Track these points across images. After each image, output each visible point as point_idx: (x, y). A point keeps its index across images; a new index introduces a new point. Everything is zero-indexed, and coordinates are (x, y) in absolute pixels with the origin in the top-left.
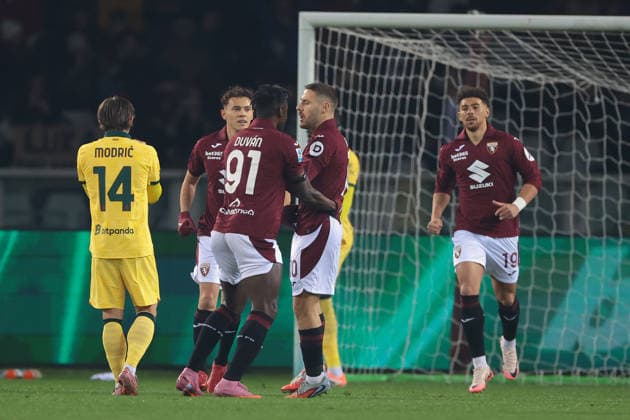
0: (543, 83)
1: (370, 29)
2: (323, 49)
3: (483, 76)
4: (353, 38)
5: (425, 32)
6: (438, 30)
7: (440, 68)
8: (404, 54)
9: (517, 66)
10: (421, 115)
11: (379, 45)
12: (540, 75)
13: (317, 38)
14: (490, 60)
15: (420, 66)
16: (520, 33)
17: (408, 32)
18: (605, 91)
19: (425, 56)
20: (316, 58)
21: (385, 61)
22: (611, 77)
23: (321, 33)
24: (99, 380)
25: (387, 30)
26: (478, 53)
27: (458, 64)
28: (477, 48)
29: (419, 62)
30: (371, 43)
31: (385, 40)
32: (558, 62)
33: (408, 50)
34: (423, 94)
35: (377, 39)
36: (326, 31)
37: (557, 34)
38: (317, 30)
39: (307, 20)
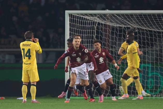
0: (123, 27)
1: (82, 14)
2: (71, 19)
3: (109, 25)
4: (78, 16)
5: (95, 15)
6: (98, 14)
7: (99, 24)
8: (90, 20)
9: (117, 23)
10: (94, 35)
11: (84, 18)
12: (123, 25)
13: (70, 17)
14: (111, 22)
15: (94, 23)
16: (118, 15)
17: (91, 15)
18: (138, 29)
19: (95, 21)
20: (69, 21)
21: (86, 22)
22: (140, 25)
23: (71, 15)
24: (19, 99)
25: (86, 15)
26: (108, 20)
27: (103, 23)
28: (108, 19)
29: (94, 22)
30: (82, 18)
31: (86, 17)
32: (127, 22)
33: (91, 19)
34: (95, 30)
35: (84, 17)
36: (72, 15)
37: (127, 15)
38: (70, 15)
39: (67, 12)
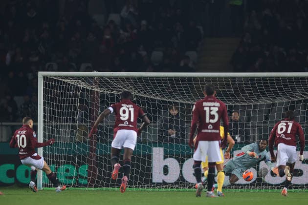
0: (116, 94)
1: (61, 77)
2: (46, 83)
3: (97, 91)
4: (55, 80)
5: (79, 78)
6: (83, 77)
7: (83, 89)
8: (72, 85)
9: (108, 88)
10: (77, 104)
11: (64, 82)
12: (115, 91)
13: (44, 80)
14: (100, 87)
16: (110, 78)
17: (73, 78)
18: (136, 96)
19: (79, 86)
20: (44, 86)
21: (66, 87)
22: (139, 92)
23: (45, 78)
25: (67, 77)
27: (89, 88)
28: (96, 83)
29: (77, 87)
30: (61, 81)
31: (66, 81)
32: (122, 87)
33: (73, 83)
34: (78, 98)
35: (63, 80)
36: (47, 77)
37: (121, 78)
38: (44, 77)
39: (41, 74)
